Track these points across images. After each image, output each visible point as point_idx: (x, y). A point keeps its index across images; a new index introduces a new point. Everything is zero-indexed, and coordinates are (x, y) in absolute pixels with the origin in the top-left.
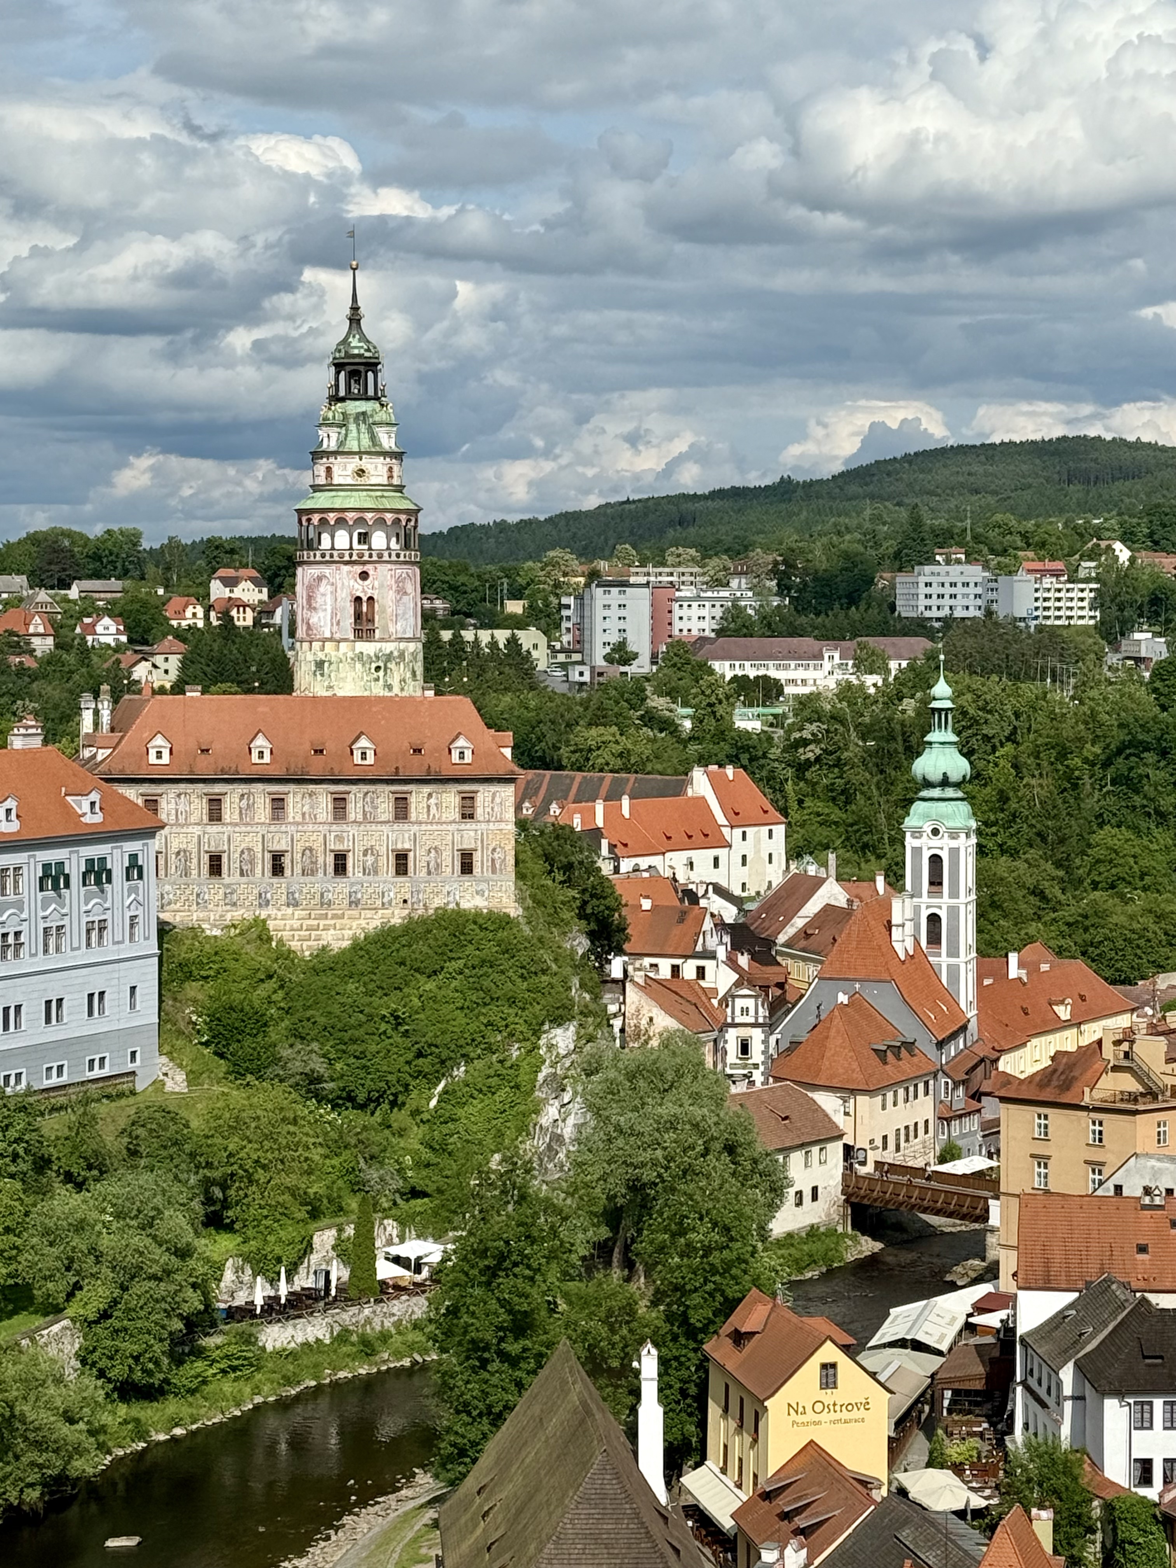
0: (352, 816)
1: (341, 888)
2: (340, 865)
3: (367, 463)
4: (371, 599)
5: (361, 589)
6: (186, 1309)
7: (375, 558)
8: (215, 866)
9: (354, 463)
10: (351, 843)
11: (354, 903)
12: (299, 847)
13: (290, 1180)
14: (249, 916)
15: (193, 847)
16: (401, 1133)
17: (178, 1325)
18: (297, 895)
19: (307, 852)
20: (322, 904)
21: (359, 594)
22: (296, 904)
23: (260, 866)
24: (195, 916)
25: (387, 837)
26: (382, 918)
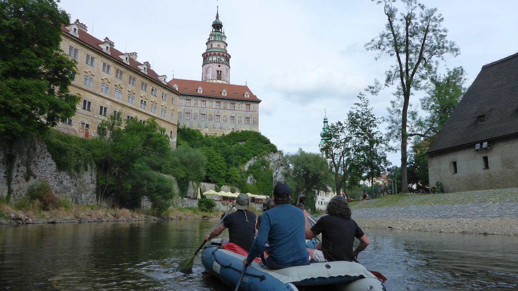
0: (221, 108)
1: (218, 124)
2: (218, 119)
3: (220, 44)
4: (221, 71)
5: (218, 69)
7: (222, 62)
9: (218, 43)
10: (221, 114)
11: (221, 128)
12: (208, 114)
15: (182, 111)
18: (207, 125)
19: (210, 115)
20: (213, 128)
21: (218, 70)
22: (207, 128)
23: (199, 118)
25: (229, 113)
26: (228, 132)
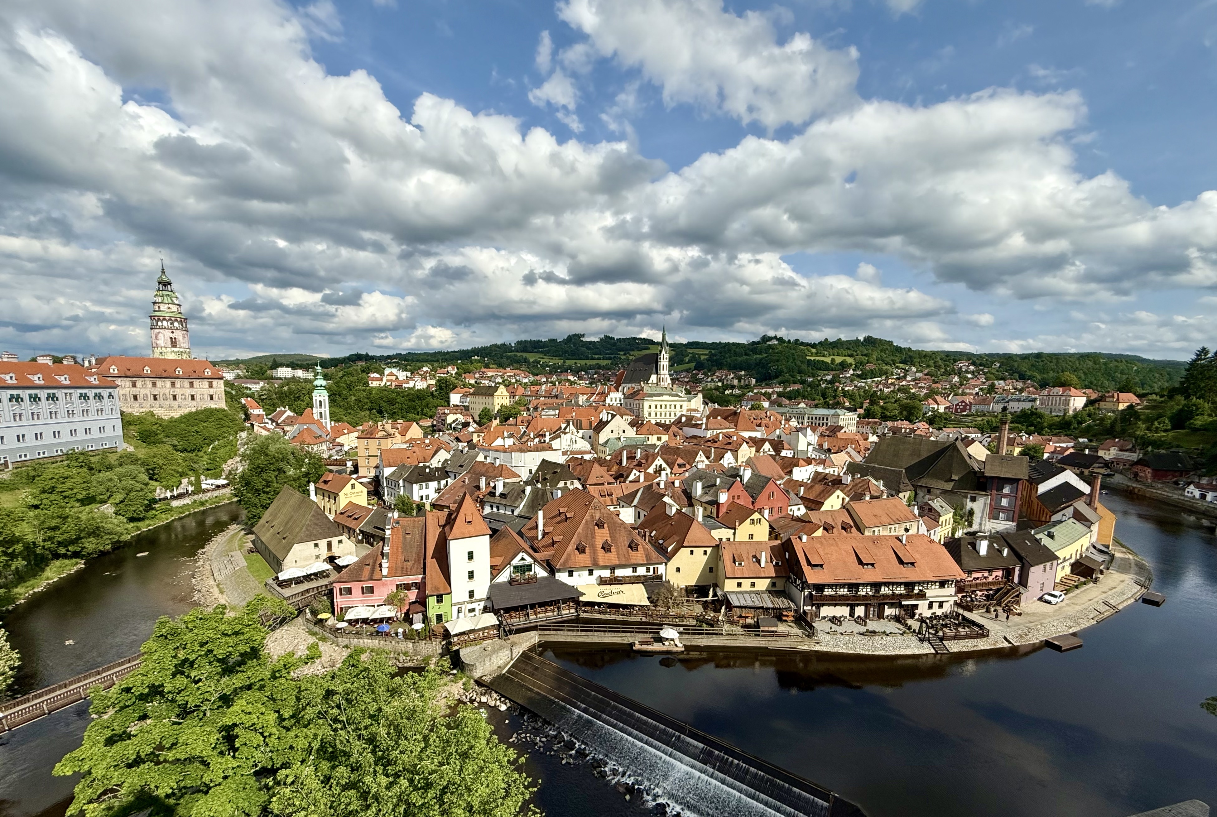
0: (177, 386)
1: (175, 404)
2: (175, 398)
4: (175, 338)
6: (149, 498)
7: (175, 329)
8: (135, 398)
10: (177, 393)
11: (179, 407)
12: (161, 394)
13: (174, 467)
14: (147, 410)
15: (128, 393)
16: (202, 457)
17: (147, 502)
18: (161, 405)
19: (164, 395)
21: (171, 337)
22: (161, 407)
23: (150, 398)
24: (130, 411)
25: (189, 392)
26: (186, 411)
